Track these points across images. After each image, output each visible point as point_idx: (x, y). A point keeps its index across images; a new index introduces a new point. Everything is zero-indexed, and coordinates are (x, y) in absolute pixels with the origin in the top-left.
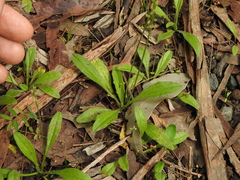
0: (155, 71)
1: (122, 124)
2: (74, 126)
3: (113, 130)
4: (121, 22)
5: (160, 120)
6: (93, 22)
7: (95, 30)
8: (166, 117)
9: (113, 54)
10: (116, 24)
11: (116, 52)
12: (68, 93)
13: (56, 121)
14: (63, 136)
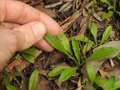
0: (101, 40)
1: (79, 76)
2: (47, 79)
3: (73, 81)
4: (77, 7)
5: (105, 73)
6: (58, 7)
7: (60, 13)
8: (108, 71)
9: (73, 29)
10: (74, 8)
11: (74, 28)
12: (42, 57)
13: (35, 76)
14: (39, 86)
